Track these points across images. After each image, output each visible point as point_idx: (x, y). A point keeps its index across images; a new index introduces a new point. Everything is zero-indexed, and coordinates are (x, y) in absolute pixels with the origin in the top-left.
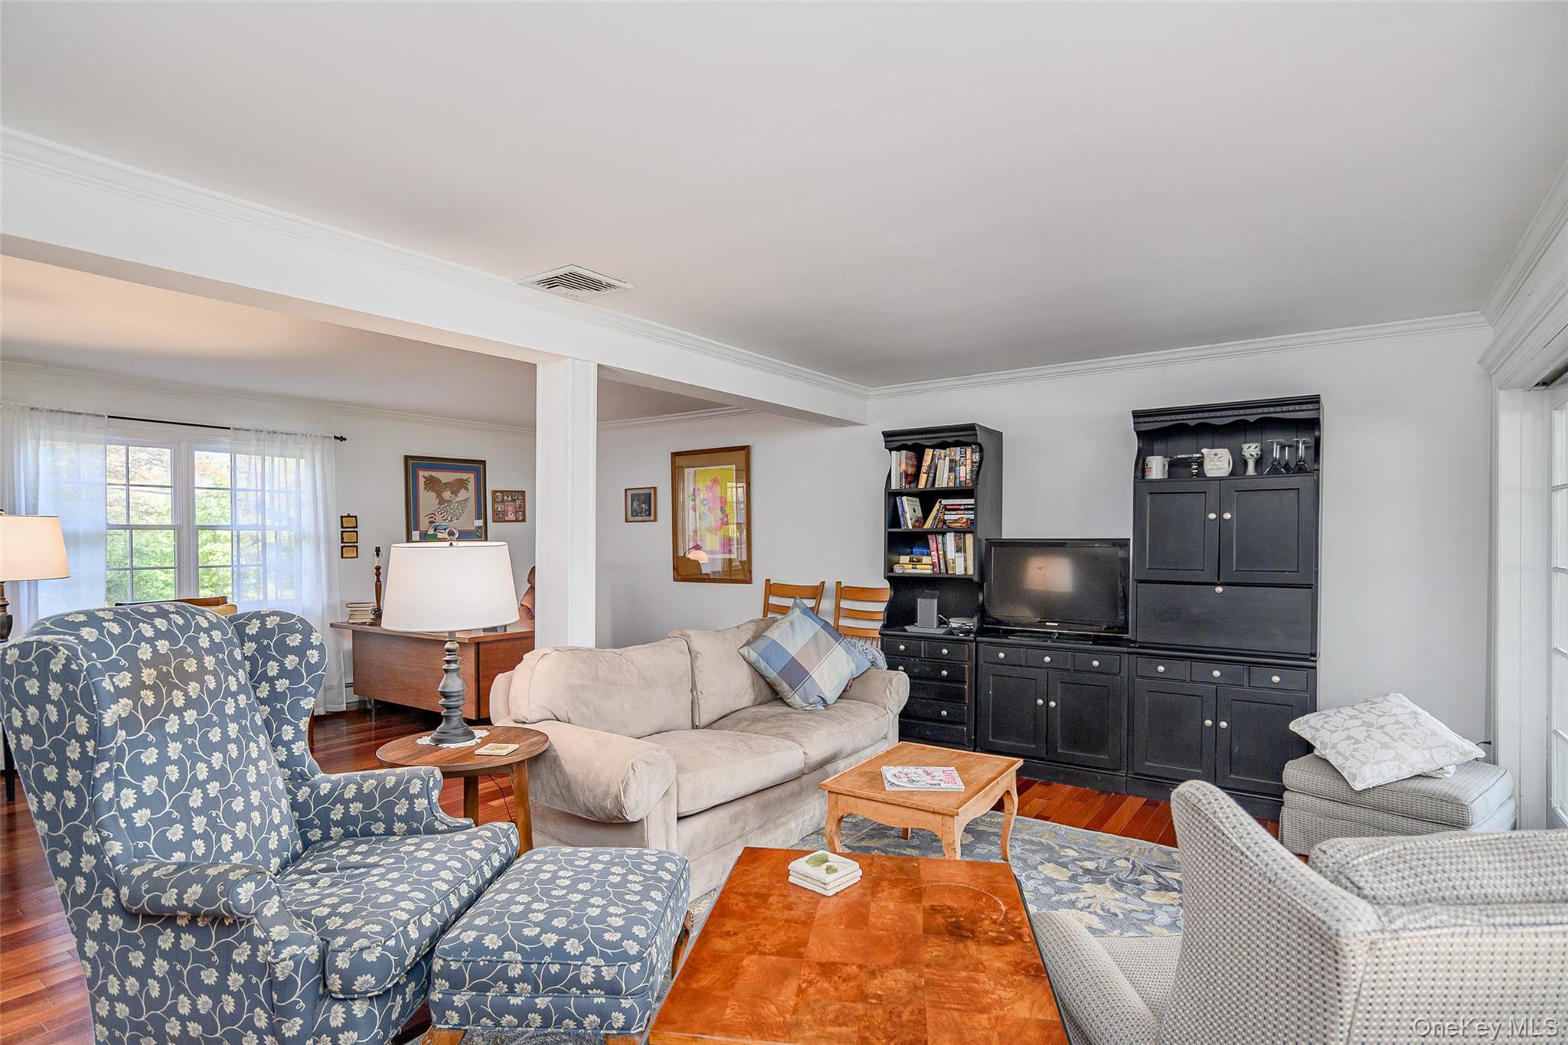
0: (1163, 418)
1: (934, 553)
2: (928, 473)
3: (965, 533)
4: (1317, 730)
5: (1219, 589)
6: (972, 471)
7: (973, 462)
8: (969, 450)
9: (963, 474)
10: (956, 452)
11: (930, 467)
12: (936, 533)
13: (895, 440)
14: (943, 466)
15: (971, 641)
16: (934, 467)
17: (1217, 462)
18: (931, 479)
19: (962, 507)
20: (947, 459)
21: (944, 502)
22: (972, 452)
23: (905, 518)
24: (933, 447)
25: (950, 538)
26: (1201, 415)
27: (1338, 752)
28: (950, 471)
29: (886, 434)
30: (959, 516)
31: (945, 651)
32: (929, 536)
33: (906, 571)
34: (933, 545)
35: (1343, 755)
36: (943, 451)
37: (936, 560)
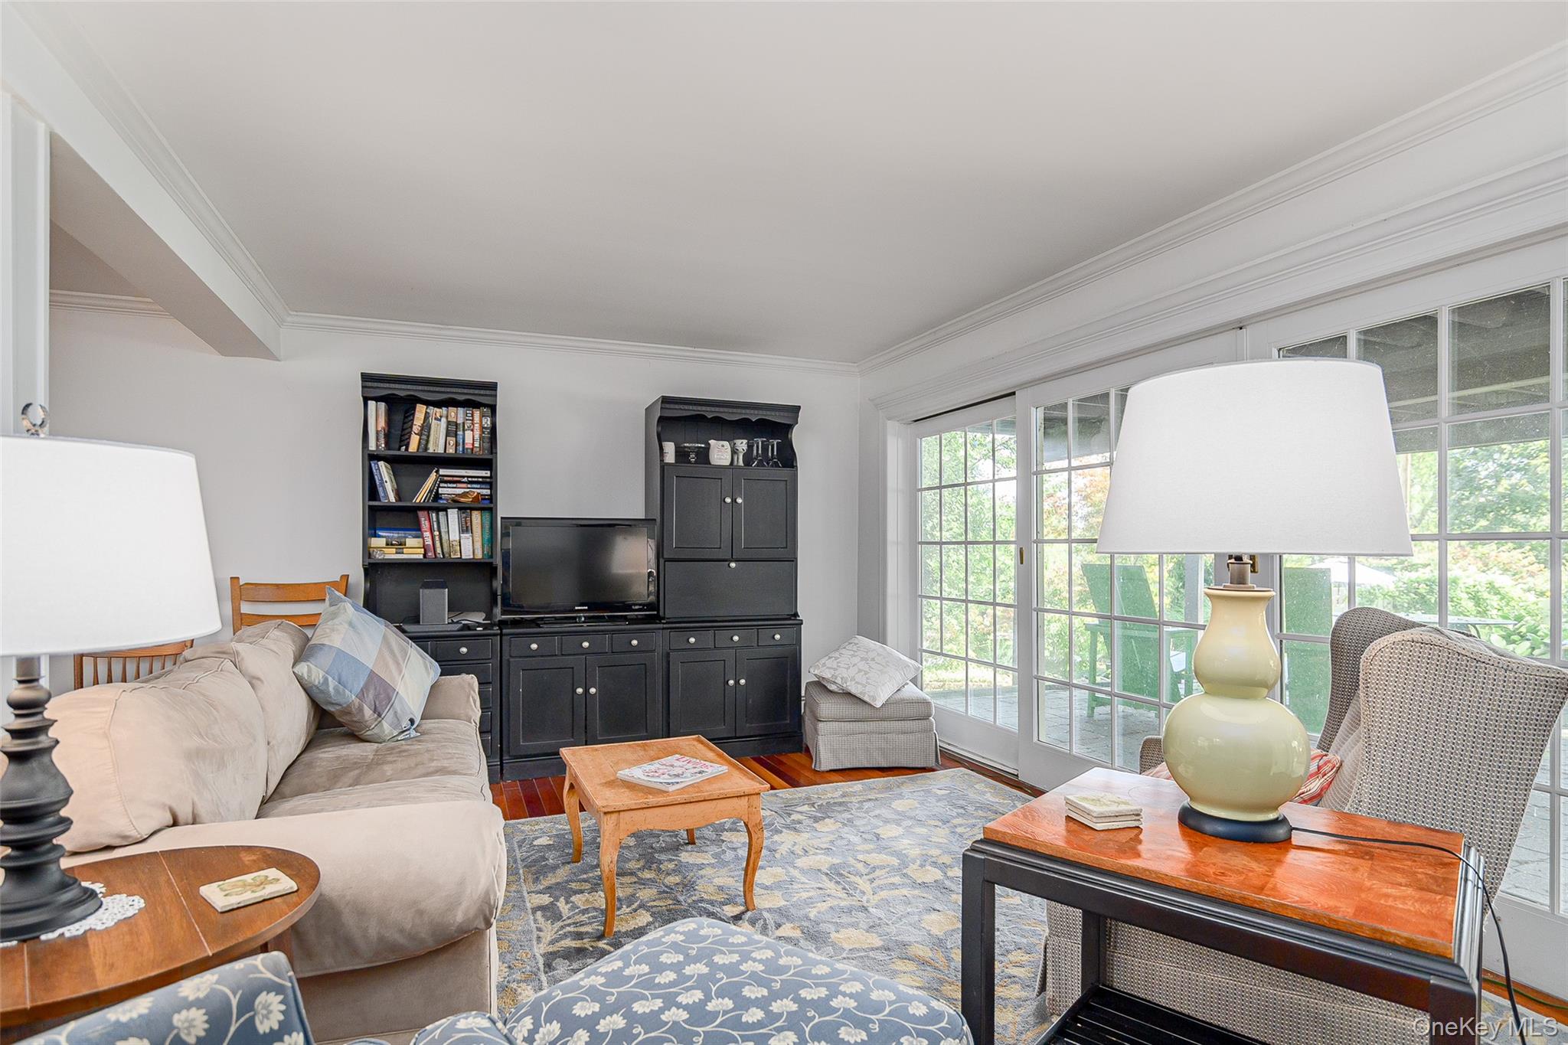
0: (686, 407)
1: (427, 534)
2: (420, 434)
3: (472, 509)
4: (835, 669)
5: (733, 565)
6: (481, 438)
7: (482, 428)
8: (477, 414)
9: (469, 440)
10: (458, 414)
11: (422, 427)
12: (428, 509)
13: (374, 386)
14: (439, 430)
15: (495, 635)
16: (426, 428)
17: (721, 453)
18: (423, 442)
19: (465, 479)
20: (444, 420)
21: (442, 472)
22: (482, 416)
23: (384, 489)
24: (428, 403)
25: (453, 514)
26: (717, 409)
27: (857, 683)
28: (448, 434)
29: (366, 377)
30: (462, 491)
31: (464, 650)
32: (420, 513)
33: (387, 557)
34: (425, 524)
35: (861, 684)
36: (438, 410)
37: (429, 542)
